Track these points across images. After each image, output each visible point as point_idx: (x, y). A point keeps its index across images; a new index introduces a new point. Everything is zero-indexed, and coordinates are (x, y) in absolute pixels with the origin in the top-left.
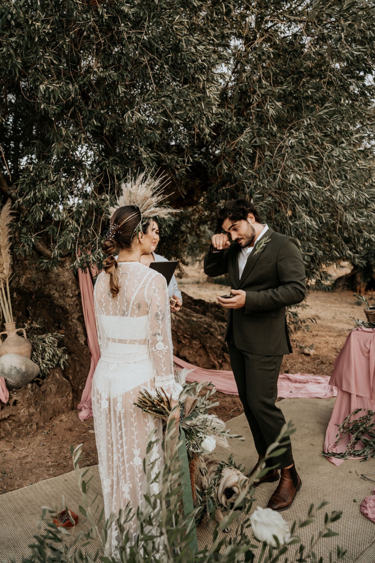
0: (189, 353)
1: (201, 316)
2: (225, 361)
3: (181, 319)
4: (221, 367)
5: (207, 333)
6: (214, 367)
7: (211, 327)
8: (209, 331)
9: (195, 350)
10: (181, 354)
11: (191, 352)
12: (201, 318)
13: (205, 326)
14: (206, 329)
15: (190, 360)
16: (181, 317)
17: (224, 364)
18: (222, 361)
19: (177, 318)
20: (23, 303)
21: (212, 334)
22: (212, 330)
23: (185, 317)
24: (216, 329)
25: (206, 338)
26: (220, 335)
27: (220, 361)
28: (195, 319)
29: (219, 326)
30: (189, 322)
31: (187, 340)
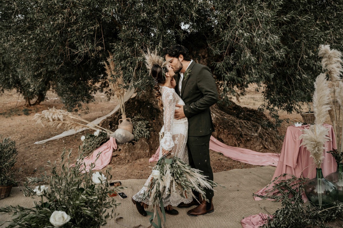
0: (223, 137)
1: (230, 116)
2: (241, 142)
3: (219, 117)
4: (239, 146)
5: (232, 126)
6: (235, 146)
7: (235, 122)
8: (233, 125)
9: (226, 135)
10: (219, 137)
11: (224, 136)
12: (229, 117)
13: (232, 122)
14: (231, 123)
15: (224, 140)
16: (218, 116)
17: (240, 144)
18: (240, 143)
19: (216, 117)
20: (139, 107)
21: (234, 126)
22: (235, 124)
23: (220, 116)
24: (237, 124)
25: (231, 128)
26: (239, 127)
27: (239, 142)
28: (226, 118)
29: (239, 122)
30: (223, 119)
31: (222, 129)
